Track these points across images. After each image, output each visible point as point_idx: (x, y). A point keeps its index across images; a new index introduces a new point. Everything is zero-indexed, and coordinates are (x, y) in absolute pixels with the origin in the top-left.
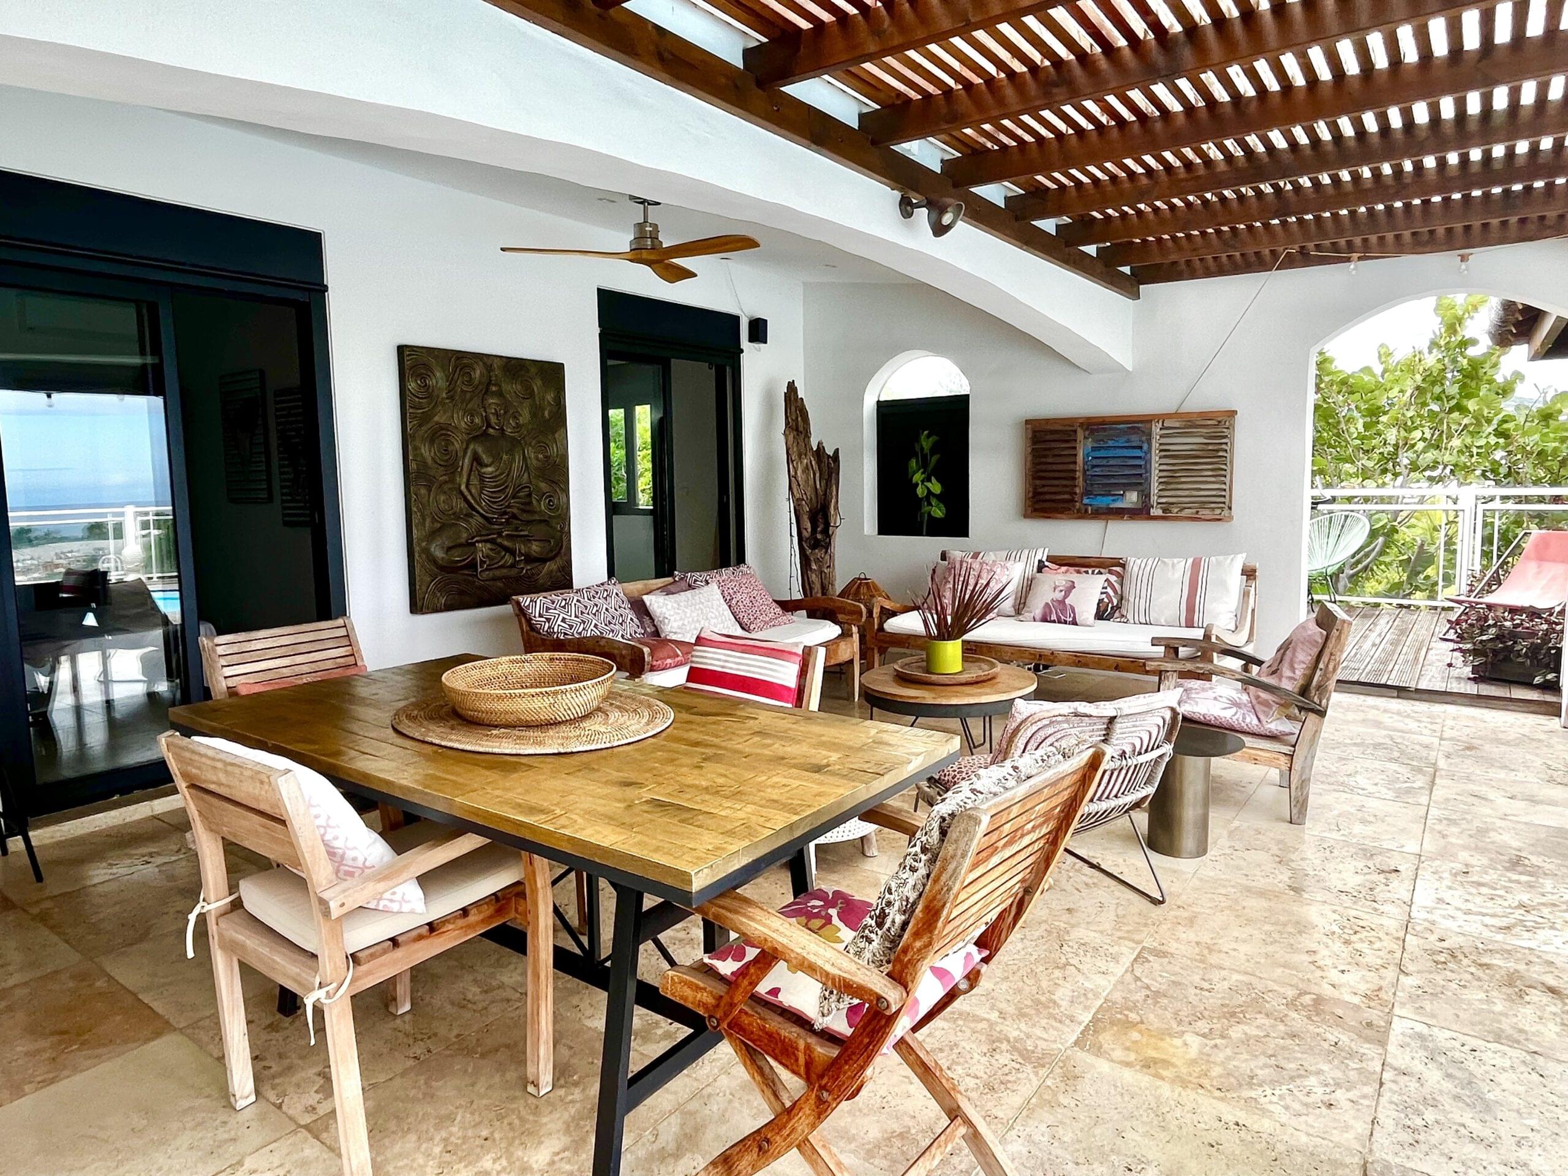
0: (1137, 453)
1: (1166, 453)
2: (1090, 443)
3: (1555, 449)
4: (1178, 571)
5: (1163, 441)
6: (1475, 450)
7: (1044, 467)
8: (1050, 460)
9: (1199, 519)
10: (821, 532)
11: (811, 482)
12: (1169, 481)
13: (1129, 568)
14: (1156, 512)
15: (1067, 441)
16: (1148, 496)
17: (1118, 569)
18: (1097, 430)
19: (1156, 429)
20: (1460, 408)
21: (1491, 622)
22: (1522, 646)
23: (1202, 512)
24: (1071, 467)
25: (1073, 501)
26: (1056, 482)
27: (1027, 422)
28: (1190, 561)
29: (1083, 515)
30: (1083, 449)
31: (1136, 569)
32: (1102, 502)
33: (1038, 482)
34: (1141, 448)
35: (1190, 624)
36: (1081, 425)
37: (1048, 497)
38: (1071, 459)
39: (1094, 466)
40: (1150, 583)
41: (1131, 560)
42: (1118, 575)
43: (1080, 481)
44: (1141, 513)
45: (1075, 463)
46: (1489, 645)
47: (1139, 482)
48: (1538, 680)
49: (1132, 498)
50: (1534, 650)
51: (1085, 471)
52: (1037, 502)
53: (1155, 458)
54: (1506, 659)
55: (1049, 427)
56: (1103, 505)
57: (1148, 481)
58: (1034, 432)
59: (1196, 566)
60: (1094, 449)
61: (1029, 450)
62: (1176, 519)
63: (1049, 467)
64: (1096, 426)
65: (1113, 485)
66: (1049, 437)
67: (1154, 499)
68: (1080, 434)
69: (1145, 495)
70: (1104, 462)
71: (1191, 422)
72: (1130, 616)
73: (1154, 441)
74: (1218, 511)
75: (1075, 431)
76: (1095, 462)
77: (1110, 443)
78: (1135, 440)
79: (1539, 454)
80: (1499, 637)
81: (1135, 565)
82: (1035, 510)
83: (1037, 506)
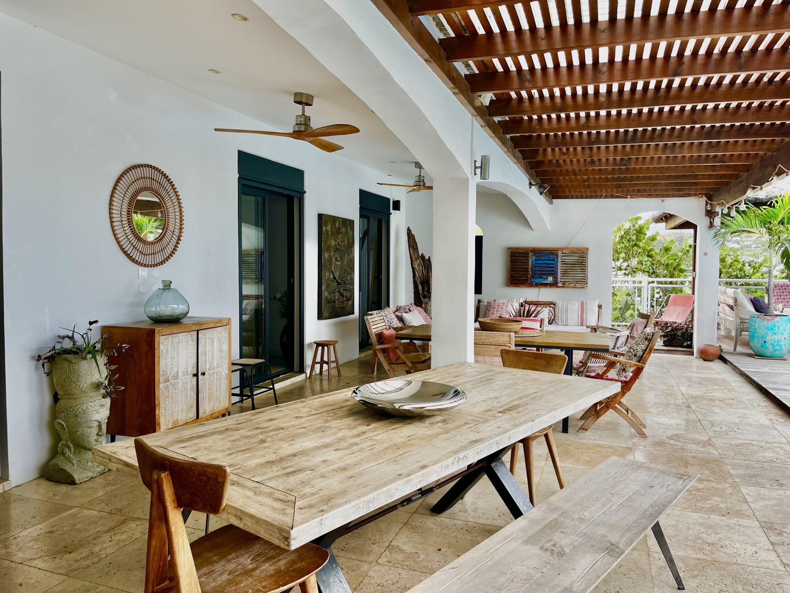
0: (552, 262)
1: (563, 263)
2: (534, 258)
3: (672, 263)
4: (576, 306)
5: (562, 258)
6: (644, 263)
7: (515, 266)
8: (518, 264)
9: (576, 287)
10: (426, 291)
11: (421, 270)
12: (565, 273)
13: (557, 305)
14: (560, 284)
15: (525, 257)
16: (557, 278)
17: (553, 306)
18: (538, 253)
19: (560, 254)
20: (636, 245)
21: (669, 325)
22: (679, 333)
23: (577, 285)
24: (526, 267)
25: (527, 280)
26: (520, 272)
27: (509, 248)
28: (580, 302)
29: (531, 285)
30: (531, 260)
31: (560, 305)
32: (538, 280)
33: (513, 272)
34: (554, 260)
35: (582, 325)
36: (531, 251)
37: (517, 278)
38: (527, 264)
39: (536, 267)
40: (567, 310)
41: (558, 302)
42: (553, 308)
43: (530, 273)
44: (554, 284)
45: (528, 265)
46: (669, 333)
47: (554, 274)
48: (685, 344)
49: (550, 279)
50: (683, 334)
51: (532, 269)
52: (512, 280)
53: (559, 264)
54: (674, 338)
55: (518, 251)
56: (539, 282)
57: (557, 272)
58: (511, 253)
59: (582, 303)
60: (536, 260)
61: (509, 260)
62: (568, 287)
63: (517, 267)
64: (537, 252)
65: (543, 274)
66: (517, 255)
67: (559, 280)
68: (530, 254)
69: (556, 278)
70: (540, 265)
71: (573, 252)
72: (560, 323)
73: (559, 258)
74: (583, 285)
75: (528, 253)
76: (536, 265)
77: (542, 258)
78: (552, 257)
79: (667, 265)
80: (672, 330)
81: (559, 304)
82: (512, 283)
83: (513, 282)
